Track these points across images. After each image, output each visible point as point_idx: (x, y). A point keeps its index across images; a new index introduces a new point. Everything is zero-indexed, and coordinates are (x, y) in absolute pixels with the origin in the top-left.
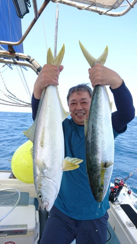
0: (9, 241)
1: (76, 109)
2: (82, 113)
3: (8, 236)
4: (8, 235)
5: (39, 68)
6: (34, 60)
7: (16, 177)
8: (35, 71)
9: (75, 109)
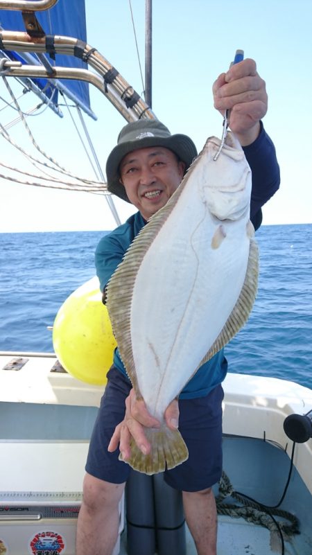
0: (45, 531)
1: (141, 183)
2: (156, 190)
3: (42, 520)
4: (41, 518)
5: (109, 71)
6: (95, 52)
7: (67, 370)
8: (102, 92)
9: (139, 183)
